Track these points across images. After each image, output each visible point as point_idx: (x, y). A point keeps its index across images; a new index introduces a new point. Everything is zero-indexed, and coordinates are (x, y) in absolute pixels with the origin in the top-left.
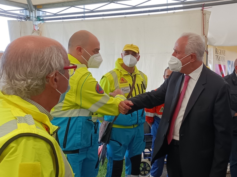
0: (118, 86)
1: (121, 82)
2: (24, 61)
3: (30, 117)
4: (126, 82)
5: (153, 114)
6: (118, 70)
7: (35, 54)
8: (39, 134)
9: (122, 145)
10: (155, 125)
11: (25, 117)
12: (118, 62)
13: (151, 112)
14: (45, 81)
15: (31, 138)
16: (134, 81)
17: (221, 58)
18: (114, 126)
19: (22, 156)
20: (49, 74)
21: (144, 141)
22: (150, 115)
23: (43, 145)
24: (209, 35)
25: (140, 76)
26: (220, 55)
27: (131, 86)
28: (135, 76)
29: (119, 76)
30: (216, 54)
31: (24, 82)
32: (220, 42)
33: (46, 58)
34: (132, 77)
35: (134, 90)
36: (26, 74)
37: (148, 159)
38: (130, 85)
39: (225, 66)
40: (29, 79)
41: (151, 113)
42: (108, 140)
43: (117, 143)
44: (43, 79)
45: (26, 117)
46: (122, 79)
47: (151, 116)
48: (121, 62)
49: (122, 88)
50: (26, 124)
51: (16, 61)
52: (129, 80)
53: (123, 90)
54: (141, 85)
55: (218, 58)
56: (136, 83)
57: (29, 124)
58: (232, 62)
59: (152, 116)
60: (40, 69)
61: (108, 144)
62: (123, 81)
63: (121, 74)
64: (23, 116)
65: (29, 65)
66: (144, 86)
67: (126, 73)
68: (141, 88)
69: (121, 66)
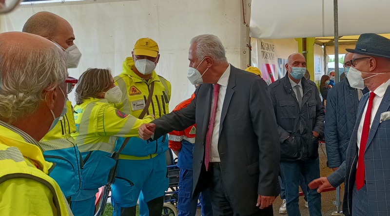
0: (126, 100)
1: (131, 93)
2: (16, 66)
3: (16, 151)
4: (140, 93)
5: (180, 137)
6: (127, 75)
7: (32, 57)
8: (33, 175)
9: (133, 185)
10: (184, 152)
11: (6, 150)
12: (127, 63)
13: (177, 135)
14: (40, 97)
15: (23, 181)
16: (151, 91)
17: (268, 55)
18: (121, 157)
19: (11, 208)
20: (47, 87)
21: (167, 177)
22: (176, 138)
23: (40, 190)
24: (252, 24)
25: (160, 83)
26: (267, 51)
27: (147, 99)
28: (153, 83)
29: (129, 84)
30: (262, 50)
31: (14, 97)
32: (267, 33)
33: (47, 64)
34: (148, 86)
35: (151, 104)
36: (17, 84)
37: (169, 202)
38: (145, 97)
39: (274, 66)
40: (21, 92)
41: (177, 137)
42: (113, 178)
43: (127, 182)
44: (37, 94)
45: (9, 151)
46: (133, 89)
47: (177, 140)
48: (131, 64)
49: (133, 102)
50: (11, 161)
51: (2, 65)
52: (144, 90)
53: (134, 105)
54: (162, 96)
55: (264, 55)
56: (154, 93)
57: (16, 161)
58: (284, 60)
59: (179, 140)
60: (38, 78)
61: (113, 184)
62: (134, 91)
63: (131, 82)
64: (4, 149)
65: (23, 72)
66: (166, 98)
67: (138, 79)
68: (161, 102)
69: (132, 69)
